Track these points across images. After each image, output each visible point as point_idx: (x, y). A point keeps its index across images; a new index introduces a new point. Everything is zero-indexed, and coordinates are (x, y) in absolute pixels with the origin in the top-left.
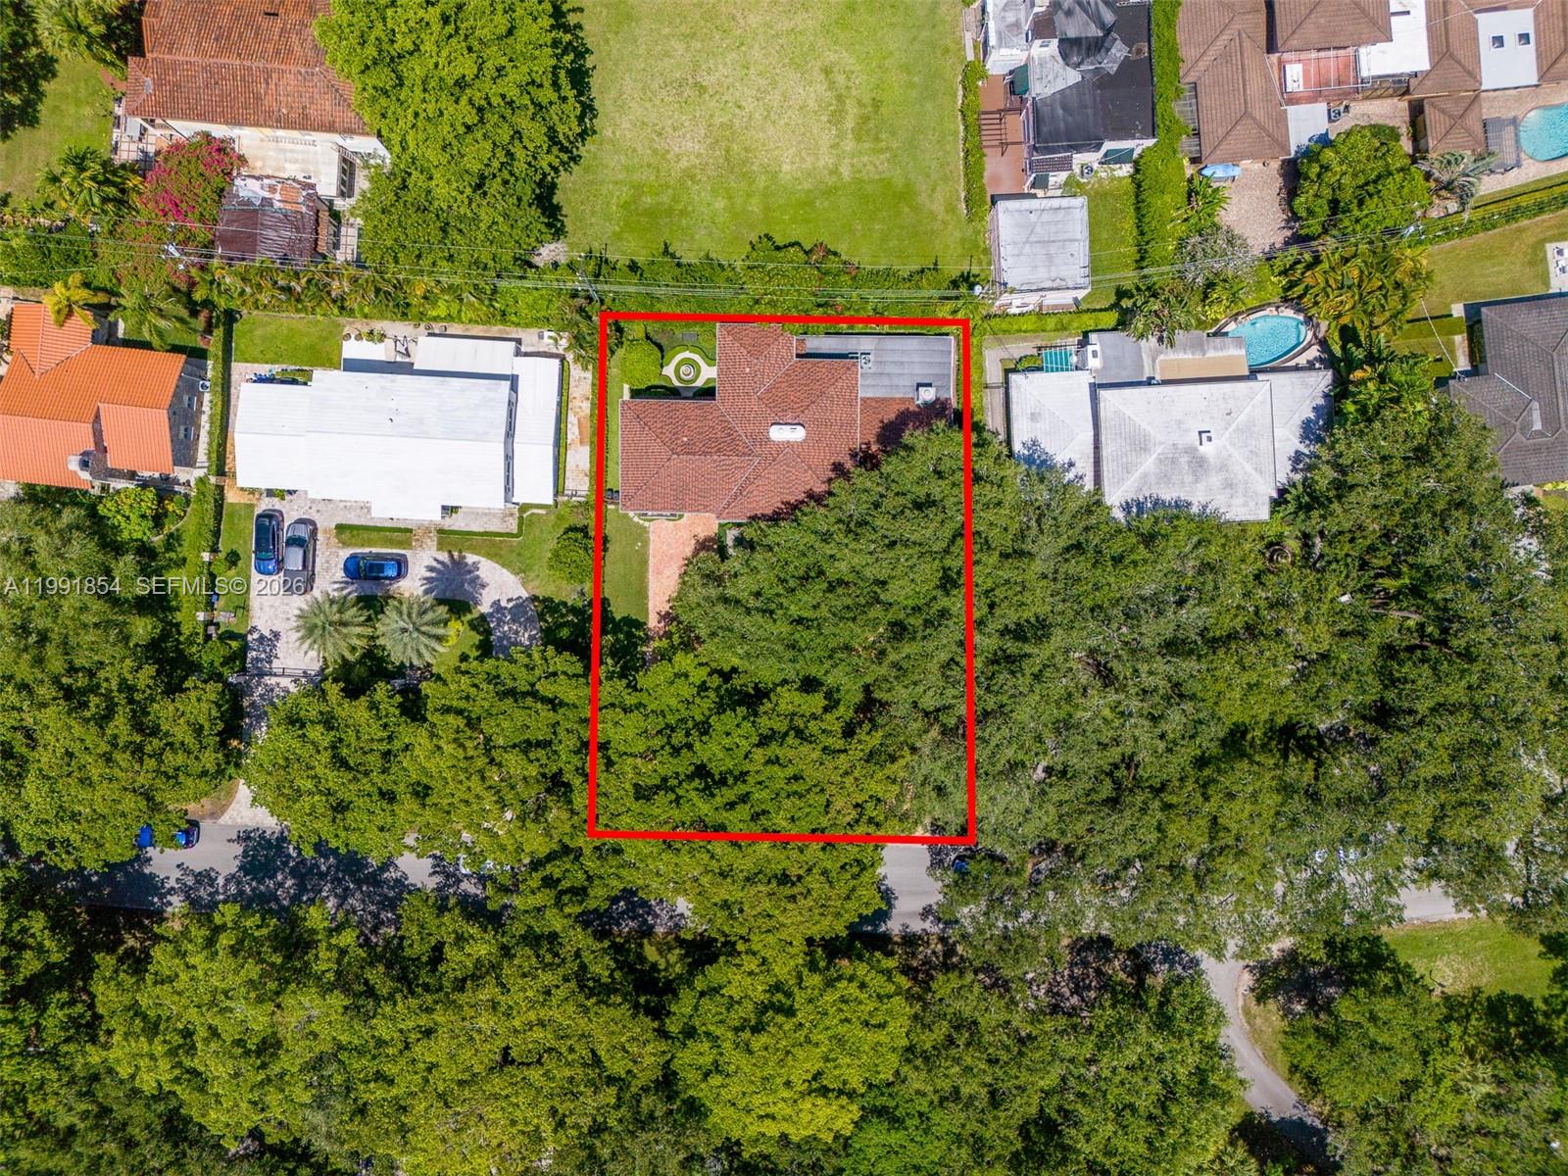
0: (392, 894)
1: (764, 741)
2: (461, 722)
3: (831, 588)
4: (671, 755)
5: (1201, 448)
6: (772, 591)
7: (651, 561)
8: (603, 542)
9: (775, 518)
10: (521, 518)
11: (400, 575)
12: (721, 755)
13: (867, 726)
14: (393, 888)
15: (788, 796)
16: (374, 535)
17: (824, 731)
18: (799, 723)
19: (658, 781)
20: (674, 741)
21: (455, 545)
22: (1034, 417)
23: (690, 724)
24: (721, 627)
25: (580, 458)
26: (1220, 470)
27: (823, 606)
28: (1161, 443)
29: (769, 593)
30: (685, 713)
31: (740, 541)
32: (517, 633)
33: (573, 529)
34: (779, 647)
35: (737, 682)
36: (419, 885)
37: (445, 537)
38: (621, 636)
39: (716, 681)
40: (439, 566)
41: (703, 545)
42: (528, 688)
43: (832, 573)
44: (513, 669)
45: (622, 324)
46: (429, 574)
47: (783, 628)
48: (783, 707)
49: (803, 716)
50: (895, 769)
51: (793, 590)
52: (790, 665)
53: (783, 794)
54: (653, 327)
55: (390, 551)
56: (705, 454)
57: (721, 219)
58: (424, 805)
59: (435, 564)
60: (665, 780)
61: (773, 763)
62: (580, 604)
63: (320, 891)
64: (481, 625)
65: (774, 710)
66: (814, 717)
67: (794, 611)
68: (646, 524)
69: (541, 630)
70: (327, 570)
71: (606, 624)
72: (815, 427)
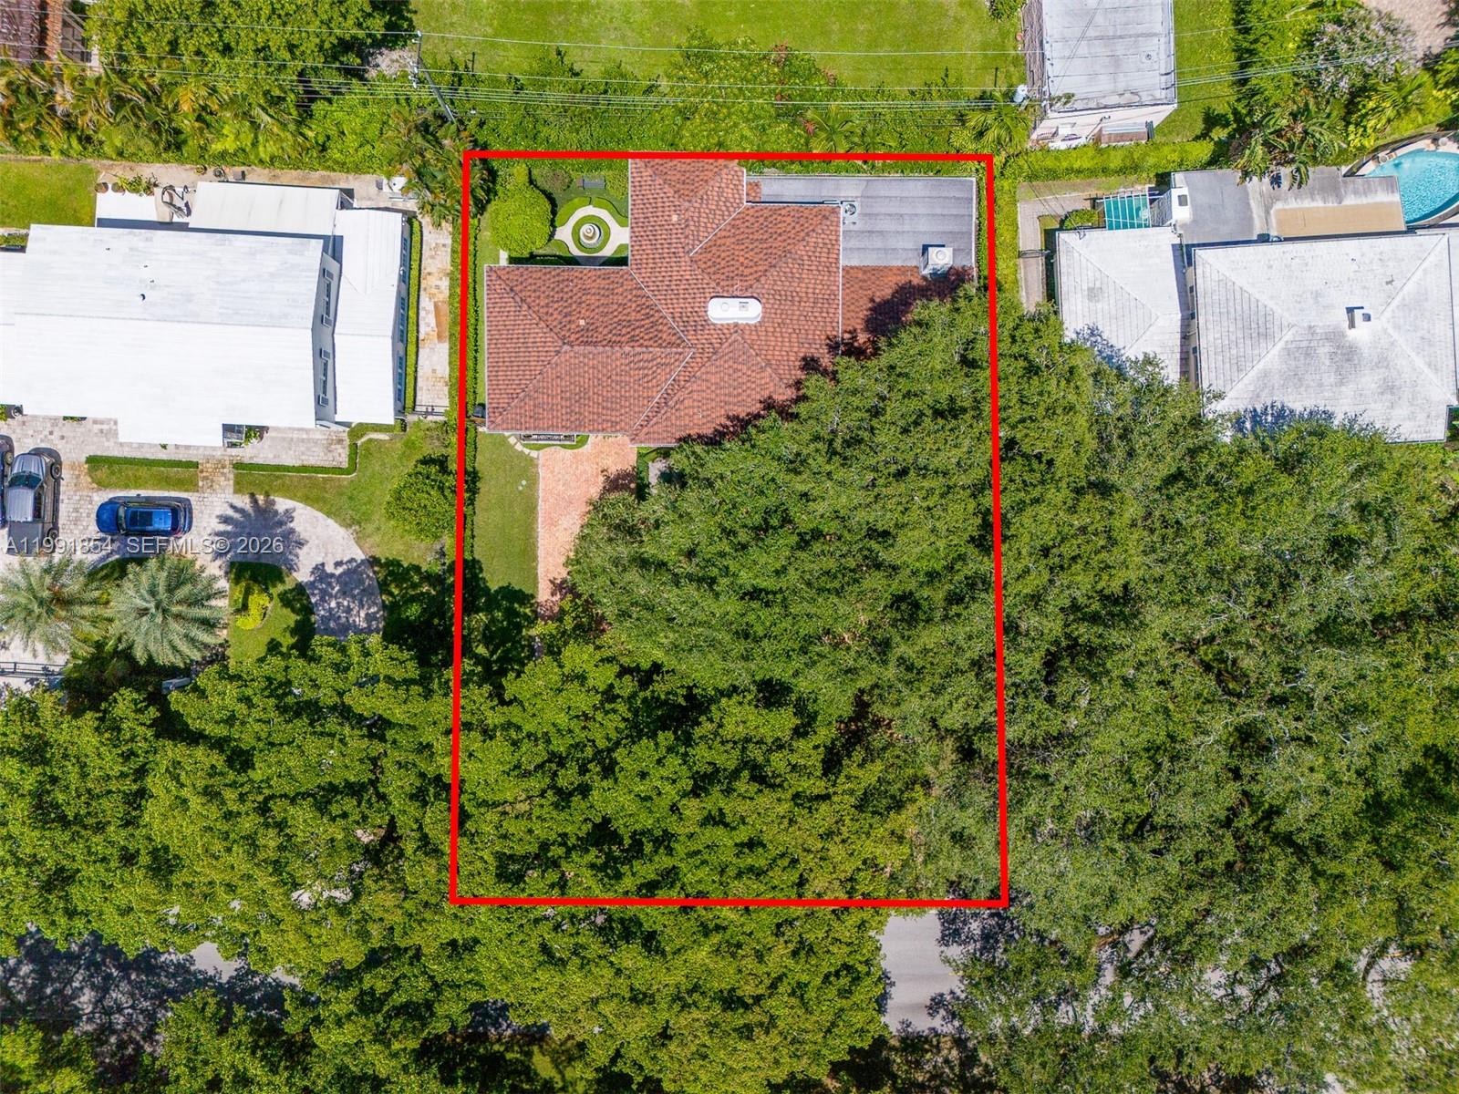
0: (172, 985)
1: (701, 784)
2: (218, 759)
3: (803, 544)
4: (556, 806)
5: (1352, 334)
6: (712, 549)
7: (542, 508)
8: (470, 480)
9: (714, 441)
10: (354, 447)
11: (175, 529)
12: (632, 808)
13: (859, 754)
14: (174, 976)
15: (739, 875)
16: (143, 472)
17: (794, 768)
18: (756, 754)
19: (534, 849)
20: (561, 782)
21: (260, 485)
22: (1093, 294)
23: (589, 752)
24: (636, 604)
25: (435, 360)
26: (1377, 365)
27: (791, 570)
28: (1290, 326)
29: (708, 551)
30: (581, 736)
31: (667, 477)
32: (348, 610)
33: (427, 461)
34: (724, 637)
35: (660, 688)
36: (211, 972)
37: (246, 474)
38: (499, 615)
39: (627, 686)
40: (237, 516)
41: (614, 484)
42: (336, 699)
43: (804, 522)
44: (313, 670)
45: (495, 164)
46: (222, 527)
47: (731, 606)
48: (730, 729)
49: (760, 742)
50: (905, 820)
51: (744, 547)
52: (741, 664)
53: (732, 872)
54: (542, 171)
55: (166, 494)
56: (611, 343)
57: (637, 17)
58: (169, 887)
59: (230, 512)
60: (545, 846)
61: (716, 824)
62: (437, 569)
63: (70, 981)
64: (298, 599)
65: (716, 734)
66: (779, 745)
67: (746, 579)
68: (534, 454)
69: (384, 607)
70: (76, 521)
71: (476, 598)
72: (777, 303)
